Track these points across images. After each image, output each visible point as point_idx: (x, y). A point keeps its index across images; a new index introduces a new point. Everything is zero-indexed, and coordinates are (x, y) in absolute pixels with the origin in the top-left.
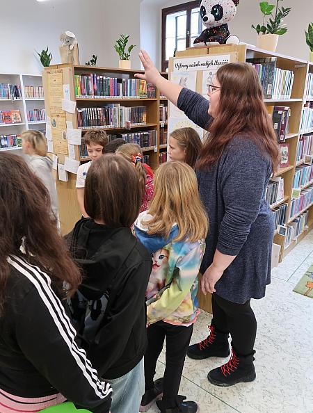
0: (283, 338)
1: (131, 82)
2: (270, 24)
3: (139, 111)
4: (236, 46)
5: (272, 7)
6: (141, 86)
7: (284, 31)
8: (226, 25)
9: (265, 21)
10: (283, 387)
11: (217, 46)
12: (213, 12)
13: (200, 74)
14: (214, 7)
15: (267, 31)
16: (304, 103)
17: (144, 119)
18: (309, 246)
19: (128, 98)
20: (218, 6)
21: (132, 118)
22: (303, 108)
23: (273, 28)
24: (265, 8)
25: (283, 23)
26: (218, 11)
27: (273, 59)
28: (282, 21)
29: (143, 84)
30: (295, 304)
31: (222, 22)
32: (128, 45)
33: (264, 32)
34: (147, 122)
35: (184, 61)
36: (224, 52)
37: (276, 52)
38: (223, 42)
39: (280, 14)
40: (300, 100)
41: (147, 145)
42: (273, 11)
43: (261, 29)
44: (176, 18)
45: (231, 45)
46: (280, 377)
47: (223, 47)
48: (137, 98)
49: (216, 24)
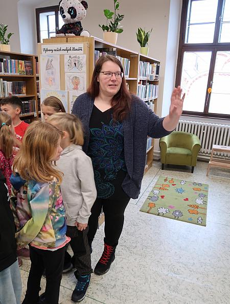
0: (134, 245)
1: (11, 61)
2: (111, 25)
3: (19, 85)
4: (87, 38)
5: (112, 13)
6: (20, 65)
7: (121, 31)
8: (79, 23)
9: (108, 23)
10: (135, 280)
11: (73, 37)
12: (69, 12)
13: (62, 57)
14: (70, 8)
15: (109, 30)
16: (139, 81)
17: (24, 91)
18: (149, 179)
19: (9, 74)
20: (72, 8)
21: (14, 90)
22: (138, 85)
23: (113, 28)
24: (108, 14)
25: (120, 25)
26: (73, 11)
27: (114, 49)
28: (119, 24)
29: (22, 64)
30: (141, 220)
31: (76, 19)
32: (7, 33)
33: (108, 30)
34: (27, 93)
35: (49, 47)
36: (79, 42)
37: (117, 45)
38: (78, 34)
39: (118, 19)
40: (136, 79)
41: (28, 111)
42: (113, 16)
43: (105, 28)
44: (48, 16)
45: (83, 37)
46: (133, 273)
47: (78, 38)
48: (17, 74)
49: (72, 21)
